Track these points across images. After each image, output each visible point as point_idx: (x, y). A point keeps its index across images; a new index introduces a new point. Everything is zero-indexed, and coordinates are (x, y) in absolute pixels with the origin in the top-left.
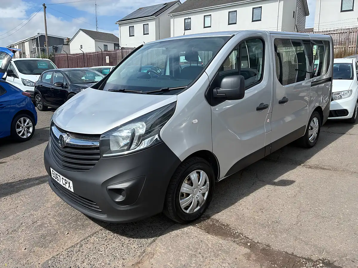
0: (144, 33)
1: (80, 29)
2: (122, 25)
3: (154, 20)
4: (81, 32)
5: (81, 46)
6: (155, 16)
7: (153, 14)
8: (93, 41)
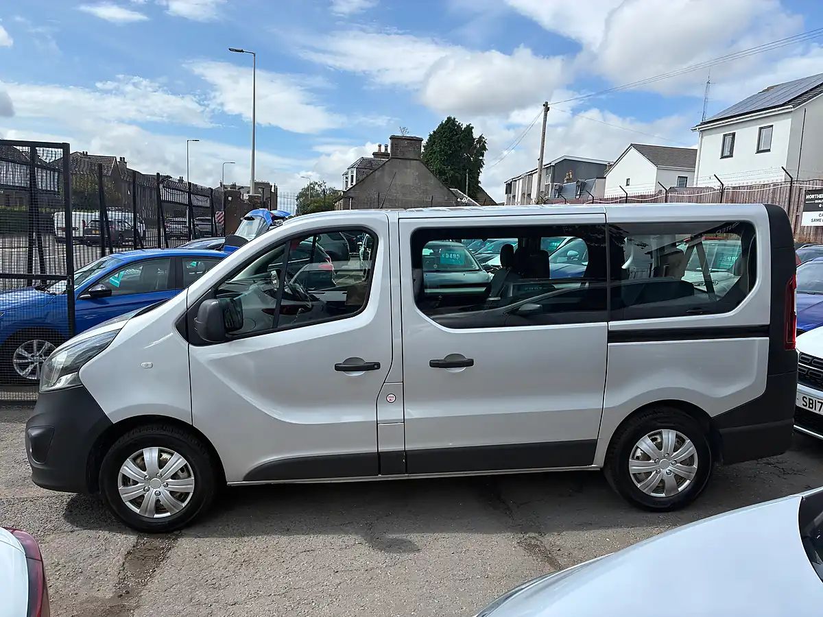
0: (758, 148)
1: (632, 145)
2: (707, 132)
3: (790, 115)
4: (633, 150)
5: (628, 180)
6: (791, 106)
7: (789, 101)
8: (655, 168)
